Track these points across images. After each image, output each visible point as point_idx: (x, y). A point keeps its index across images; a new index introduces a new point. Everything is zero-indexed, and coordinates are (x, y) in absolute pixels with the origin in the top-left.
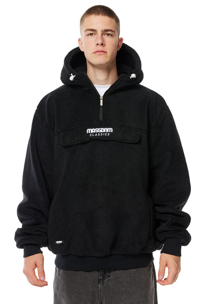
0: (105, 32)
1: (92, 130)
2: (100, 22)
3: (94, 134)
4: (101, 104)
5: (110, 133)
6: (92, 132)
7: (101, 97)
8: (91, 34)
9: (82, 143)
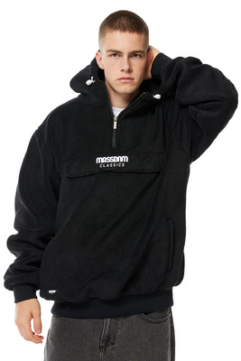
1: (102, 159)
3: (106, 164)
4: (115, 127)
5: (125, 163)
6: (103, 161)
7: (115, 118)
9: (90, 175)
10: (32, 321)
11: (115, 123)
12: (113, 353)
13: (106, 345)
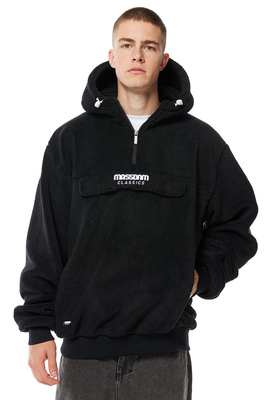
0: (146, 44)
1: (121, 176)
2: (140, 30)
3: (124, 181)
6: (121, 178)
8: (127, 46)
9: (107, 194)
10: (46, 362)
11: (136, 138)
12: (131, 381)
13: (123, 373)
